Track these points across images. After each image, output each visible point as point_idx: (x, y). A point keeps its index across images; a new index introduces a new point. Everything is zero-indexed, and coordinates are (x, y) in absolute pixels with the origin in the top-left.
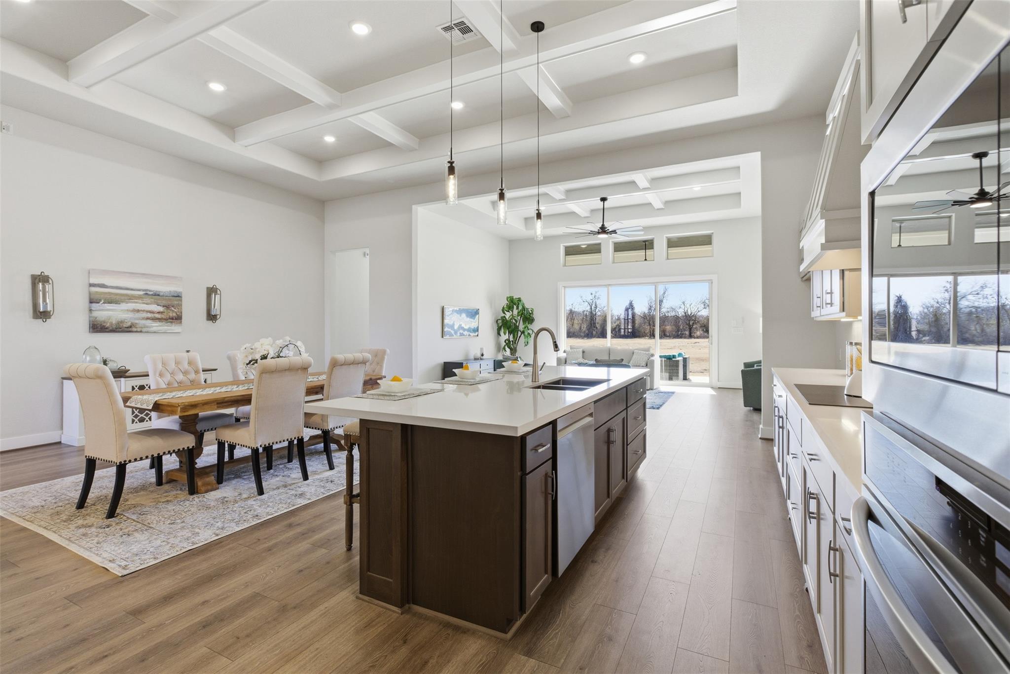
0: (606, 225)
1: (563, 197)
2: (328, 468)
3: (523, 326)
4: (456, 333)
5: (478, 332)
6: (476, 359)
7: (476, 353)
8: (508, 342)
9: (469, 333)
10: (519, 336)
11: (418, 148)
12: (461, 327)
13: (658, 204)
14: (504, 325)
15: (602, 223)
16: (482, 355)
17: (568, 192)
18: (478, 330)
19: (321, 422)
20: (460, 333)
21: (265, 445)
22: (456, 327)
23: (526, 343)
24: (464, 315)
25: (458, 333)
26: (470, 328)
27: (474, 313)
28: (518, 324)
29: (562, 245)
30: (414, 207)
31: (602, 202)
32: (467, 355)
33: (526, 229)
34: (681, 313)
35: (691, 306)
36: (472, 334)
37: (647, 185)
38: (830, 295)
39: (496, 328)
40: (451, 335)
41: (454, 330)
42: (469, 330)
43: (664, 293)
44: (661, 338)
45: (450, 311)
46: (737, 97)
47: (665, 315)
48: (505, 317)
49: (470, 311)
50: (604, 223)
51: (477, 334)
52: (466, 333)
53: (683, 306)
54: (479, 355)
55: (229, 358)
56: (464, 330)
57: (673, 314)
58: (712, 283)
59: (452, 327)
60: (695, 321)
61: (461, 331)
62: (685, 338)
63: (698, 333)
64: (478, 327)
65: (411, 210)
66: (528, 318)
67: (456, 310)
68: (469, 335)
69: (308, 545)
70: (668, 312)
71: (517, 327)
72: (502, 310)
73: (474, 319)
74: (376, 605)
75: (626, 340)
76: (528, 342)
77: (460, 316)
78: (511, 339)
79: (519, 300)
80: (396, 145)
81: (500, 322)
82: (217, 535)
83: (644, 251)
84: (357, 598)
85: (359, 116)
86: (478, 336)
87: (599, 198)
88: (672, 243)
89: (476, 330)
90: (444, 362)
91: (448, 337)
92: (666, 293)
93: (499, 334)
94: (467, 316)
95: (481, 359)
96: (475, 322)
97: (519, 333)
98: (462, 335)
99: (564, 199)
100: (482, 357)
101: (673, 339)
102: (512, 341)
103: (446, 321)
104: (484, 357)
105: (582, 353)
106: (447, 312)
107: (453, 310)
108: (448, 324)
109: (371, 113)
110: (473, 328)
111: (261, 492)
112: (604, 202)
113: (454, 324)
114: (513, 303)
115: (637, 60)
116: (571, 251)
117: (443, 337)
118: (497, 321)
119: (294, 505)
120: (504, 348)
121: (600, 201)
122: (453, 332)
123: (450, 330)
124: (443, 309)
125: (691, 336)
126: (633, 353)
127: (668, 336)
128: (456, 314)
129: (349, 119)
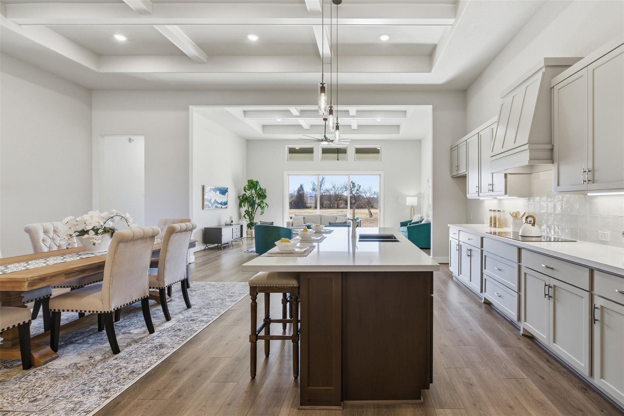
0: (327, 136)
1: (299, 115)
2: (164, 319)
3: (259, 201)
4: (212, 206)
5: (227, 205)
6: (226, 225)
7: (227, 221)
8: (247, 212)
9: (222, 206)
10: (256, 207)
11: (206, 62)
12: (216, 202)
13: (355, 127)
14: (243, 200)
15: (324, 135)
16: (232, 222)
17: (302, 111)
18: (227, 203)
19: (157, 281)
20: (215, 206)
21: (118, 308)
22: (213, 201)
23: (262, 213)
24: (218, 192)
25: (214, 205)
26: (222, 202)
27: (224, 191)
28: (254, 199)
29: (286, 146)
30: (190, 106)
31: (325, 121)
32: (219, 222)
33: (263, 133)
34: (332, 193)
35: (338, 189)
36: (223, 207)
37: (355, 114)
38: (492, 186)
39: (238, 201)
40: (209, 207)
41: (211, 203)
42: (221, 204)
43: (322, 181)
44: (321, 208)
45: (209, 189)
46: (430, 73)
47: (323, 194)
48: (245, 194)
49: (222, 189)
50: (326, 135)
51: (226, 206)
52: (219, 206)
53: (333, 189)
54: (229, 222)
55: (28, 231)
56: (218, 203)
57: (328, 194)
58: (381, 176)
59: (210, 201)
60: (340, 198)
61: (216, 204)
62: (335, 208)
63: (342, 206)
64: (227, 201)
65: (187, 109)
66: (262, 195)
67: (213, 188)
68: (221, 207)
69: (213, 384)
70: (325, 192)
71: (254, 201)
72: (244, 189)
73: (225, 195)
74: (318, 410)
75: (298, 210)
76: (263, 212)
77: (216, 193)
78: (250, 210)
79: (257, 182)
80: (188, 55)
81: (241, 198)
82: (107, 398)
83: (337, 154)
84: (299, 409)
85: (166, 26)
86: (227, 208)
87: (323, 118)
88: (359, 151)
89: (226, 204)
90: (205, 228)
91: (207, 208)
92: (323, 181)
93: (240, 206)
94: (220, 193)
95: (231, 225)
96: (225, 198)
97: (256, 206)
98: (217, 207)
99: (299, 116)
100: (231, 223)
101: (328, 209)
102: (251, 212)
103: (206, 197)
104: (233, 223)
105: (303, 219)
106: (207, 190)
107: (211, 188)
108: (207, 199)
109: (175, 26)
110: (224, 202)
111: (116, 350)
112: (326, 121)
113: (211, 199)
114: (253, 185)
115: (385, 38)
116: (292, 151)
117: (203, 209)
118: (239, 197)
119: (164, 356)
120: (244, 216)
121: (323, 120)
122: (210, 205)
123: (208, 203)
124: (203, 187)
125: (338, 208)
126: (336, 218)
127: (324, 208)
128: (213, 191)
129: (155, 26)
